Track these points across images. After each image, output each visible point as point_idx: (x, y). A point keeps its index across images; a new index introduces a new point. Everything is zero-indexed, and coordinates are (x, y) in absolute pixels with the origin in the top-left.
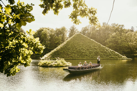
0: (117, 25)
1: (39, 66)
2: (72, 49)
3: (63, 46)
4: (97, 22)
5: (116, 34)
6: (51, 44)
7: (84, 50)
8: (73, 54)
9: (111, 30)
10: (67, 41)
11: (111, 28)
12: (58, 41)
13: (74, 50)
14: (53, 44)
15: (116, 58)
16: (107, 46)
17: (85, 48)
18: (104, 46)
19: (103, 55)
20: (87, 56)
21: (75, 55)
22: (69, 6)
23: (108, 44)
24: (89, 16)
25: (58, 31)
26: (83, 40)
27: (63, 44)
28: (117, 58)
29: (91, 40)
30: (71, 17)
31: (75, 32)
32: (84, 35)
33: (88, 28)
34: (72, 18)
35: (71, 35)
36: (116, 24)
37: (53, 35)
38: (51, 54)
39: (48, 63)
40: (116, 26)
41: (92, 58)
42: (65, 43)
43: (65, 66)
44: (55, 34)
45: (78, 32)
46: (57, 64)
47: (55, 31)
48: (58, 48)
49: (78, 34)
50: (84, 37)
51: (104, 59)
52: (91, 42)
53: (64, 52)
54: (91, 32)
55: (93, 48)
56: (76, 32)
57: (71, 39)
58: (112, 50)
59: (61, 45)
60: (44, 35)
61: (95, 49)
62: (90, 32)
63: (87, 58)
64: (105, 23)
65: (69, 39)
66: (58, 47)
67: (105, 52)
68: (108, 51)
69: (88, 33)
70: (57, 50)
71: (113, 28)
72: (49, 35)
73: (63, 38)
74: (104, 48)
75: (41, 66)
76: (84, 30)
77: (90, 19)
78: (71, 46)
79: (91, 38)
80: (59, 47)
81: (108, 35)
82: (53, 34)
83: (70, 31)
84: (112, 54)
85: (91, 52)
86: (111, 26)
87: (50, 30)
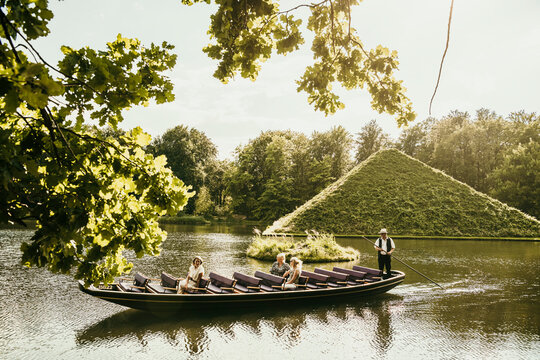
0: (533, 119)
1: (250, 257)
2: (364, 201)
3: (335, 192)
4: (399, 100)
5: (529, 150)
6: (295, 184)
7: (407, 205)
8: (370, 220)
9: (509, 136)
10: (349, 174)
11: (508, 129)
12: (318, 176)
13: (372, 205)
14: (303, 187)
15: (527, 236)
16: (493, 192)
17: (412, 200)
18: (481, 194)
19: (475, 226)
20: (417, 226)
21: (377, 223)
22: (294, 48)
23: (496, 186)
24: (371, 79)
25: (319, 143)
26: (404, 172)
27: (334, 187)
28: (531, 236)
29: (434, 170)
30: (303, 85)
31: (379, 146)
32: (411, 154)
33: (423, 131)
34: (310, 90)
35: (362, 156)
36: (528, 112)
37: (305, 156)
38: (295, 220)
39: (280, 249)
40: (527, 123)
41: (437, 233)
42: (341, 181)
43: (335, 261)
44: (309, 151)
45: (389, 144)
46: (309, 253)
47: (311, 143)
48: (320, 200)
49: (386, 152)
50: (406, 161)
51: (480, 240)
52: (432, 177)
53: (337, 212)
54: (436, 145)
55: (439, 198)
56: (382, 144)
57: (363, 170)
58: (513, 209)
59: (327, 189)
60: (274, 154)
61: (448, 202)
62: (433, 144)
63: (417, 234)
64: (487, 111)
65: (357, 168)
66: (318, 196)
67: (486, 214)
68: (497, 212)
69: (423, 147)
70: (315, 205)
71: (516, 128)
72: (289, 155)
73: (335, 164)
74: (480, 198)
75: (254, 258)
76: (410, 138)
77: (374, 90)
78: (361, 192)
79: (435, 165)
80: (321, 196)
81: (496, 152)
82: (303, 151)
83: (363, 141)
84: (511, 220)
85: (433, 213)
86: (509, 120)
87: (295, 138)
